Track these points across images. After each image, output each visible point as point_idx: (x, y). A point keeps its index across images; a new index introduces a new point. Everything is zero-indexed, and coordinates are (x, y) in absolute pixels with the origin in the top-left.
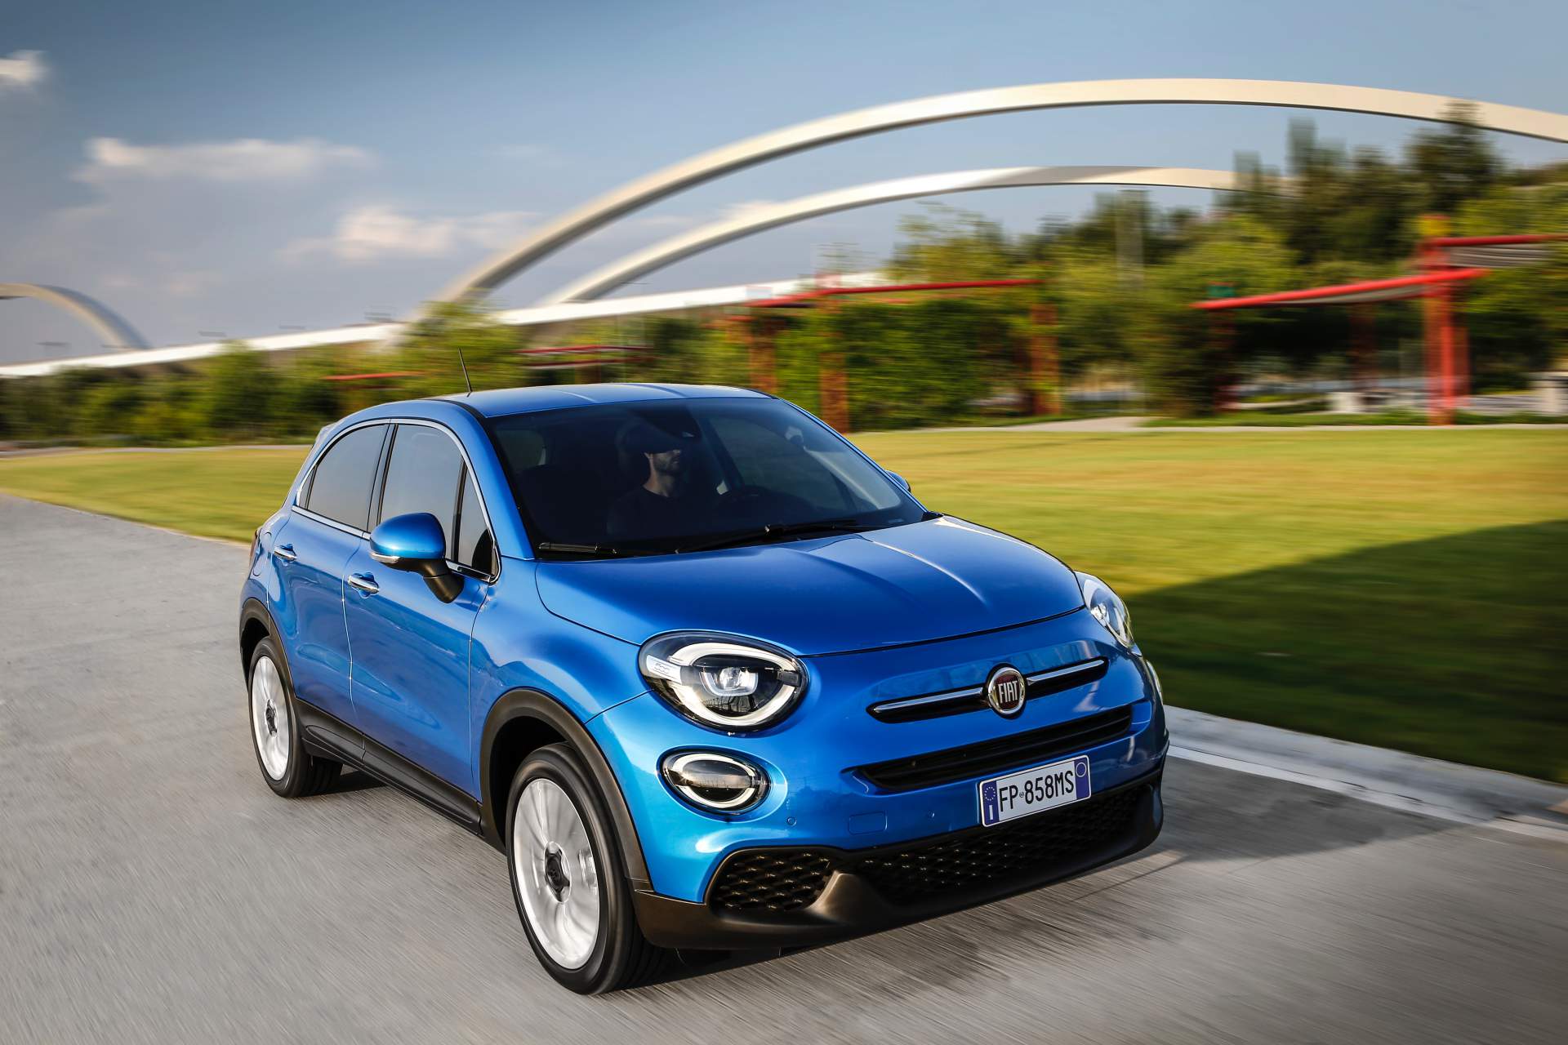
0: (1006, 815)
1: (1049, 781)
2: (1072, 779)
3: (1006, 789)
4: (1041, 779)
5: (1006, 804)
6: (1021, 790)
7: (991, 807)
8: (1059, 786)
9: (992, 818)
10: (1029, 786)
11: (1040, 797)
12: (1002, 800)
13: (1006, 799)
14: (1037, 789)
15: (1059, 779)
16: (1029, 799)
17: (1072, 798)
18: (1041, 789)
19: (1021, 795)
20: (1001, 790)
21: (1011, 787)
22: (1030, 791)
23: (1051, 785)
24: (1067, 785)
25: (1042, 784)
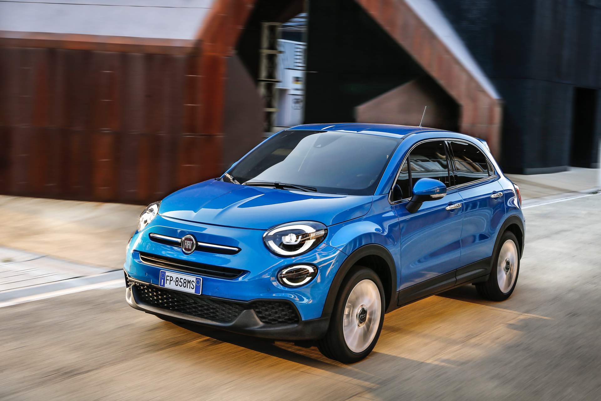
0: (168, 286)
1: (185, 281)
2: (194, 284)
3: (169, 276)
4: (182, 279)
5: (168, 282)
6: (174, 279)
7: (162, 280)
8: (189, 285)
9: (162, 284)
10: (177, 279)
11: (181, 285)
12: (167, 280)
13: (168, 280)
14: (180, 282)
15: (189, 282)
16: (177, 284)
17: (193, 291)
18: (181, 282)
19: (174, 281)
20: (167, 276)
21: (171, 277)
22: (178, 281)
23: (185, 283)
24: (191, 285)
25: (182, 281)
